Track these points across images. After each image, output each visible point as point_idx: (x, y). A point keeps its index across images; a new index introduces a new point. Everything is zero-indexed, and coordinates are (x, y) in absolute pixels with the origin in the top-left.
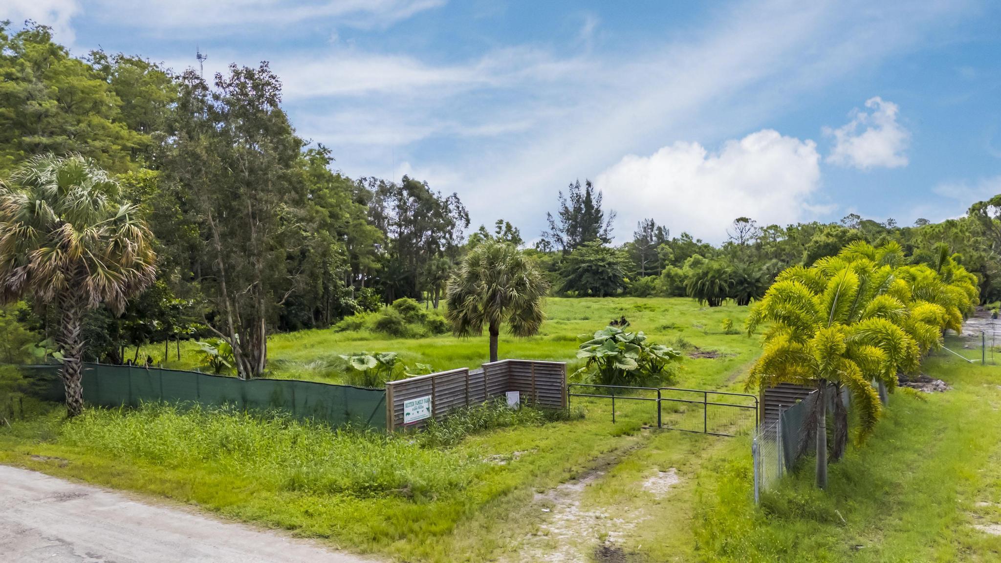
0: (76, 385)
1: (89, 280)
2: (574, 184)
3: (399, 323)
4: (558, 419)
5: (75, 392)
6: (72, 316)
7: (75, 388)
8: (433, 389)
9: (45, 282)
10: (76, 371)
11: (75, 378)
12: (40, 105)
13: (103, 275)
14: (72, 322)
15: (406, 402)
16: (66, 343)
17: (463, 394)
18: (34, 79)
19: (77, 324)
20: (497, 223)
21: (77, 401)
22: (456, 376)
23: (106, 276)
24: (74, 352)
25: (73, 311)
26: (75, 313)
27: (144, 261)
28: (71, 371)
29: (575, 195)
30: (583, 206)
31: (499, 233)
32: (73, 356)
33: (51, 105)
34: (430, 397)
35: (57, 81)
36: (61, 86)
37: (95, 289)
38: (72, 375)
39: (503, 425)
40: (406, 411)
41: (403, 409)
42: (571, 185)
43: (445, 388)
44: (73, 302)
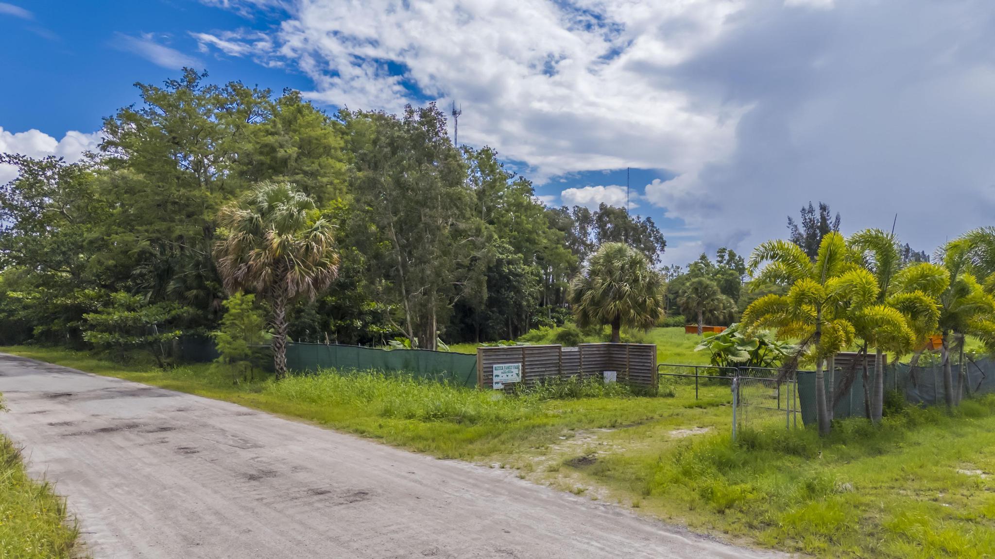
0: (282, 356)
1: (289, 276)
2: (807, 207)
3: (577, 335)
4: (646, 394)
5: (281, 362)
6: (279, 303)
7: (281, 358)
8: (523, 358)
9: (256, 276)
10: (281, 346)
11: (281, 350)
12: (286, 151)
13: (298, 272)
14: (279, 308)
15: (494, 366)
16: (275, 323)
17: (556, 367)
18: (283, 133)
19: (283, 309)
20: (718, 252)
21: (282, 369)
22: (548, 351)
23: (300, 272)
24: (281, 331)
25: (280, 299)
26: (282, 301)
27: (330, 262)
28: (278, 345)
29: (808, 220)
30: (818, 231)
31: (721, 262)
32: (280, 334)
33: (293, 151)
34: (520, 364)
35: (300, 134)
36: (301, 136)
37: (292, 281)
38: (279, 348)
39: (589, 396)
40: (495, 373)
41: (492, 371)
42: (803, 209)
43: (537, 359)
44: (280, 293)
